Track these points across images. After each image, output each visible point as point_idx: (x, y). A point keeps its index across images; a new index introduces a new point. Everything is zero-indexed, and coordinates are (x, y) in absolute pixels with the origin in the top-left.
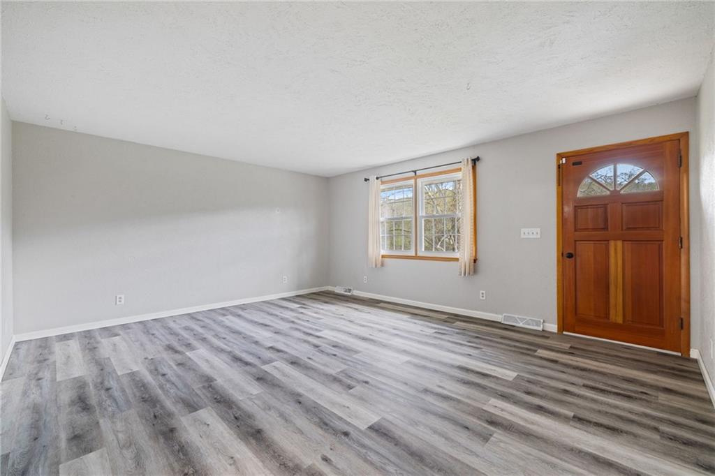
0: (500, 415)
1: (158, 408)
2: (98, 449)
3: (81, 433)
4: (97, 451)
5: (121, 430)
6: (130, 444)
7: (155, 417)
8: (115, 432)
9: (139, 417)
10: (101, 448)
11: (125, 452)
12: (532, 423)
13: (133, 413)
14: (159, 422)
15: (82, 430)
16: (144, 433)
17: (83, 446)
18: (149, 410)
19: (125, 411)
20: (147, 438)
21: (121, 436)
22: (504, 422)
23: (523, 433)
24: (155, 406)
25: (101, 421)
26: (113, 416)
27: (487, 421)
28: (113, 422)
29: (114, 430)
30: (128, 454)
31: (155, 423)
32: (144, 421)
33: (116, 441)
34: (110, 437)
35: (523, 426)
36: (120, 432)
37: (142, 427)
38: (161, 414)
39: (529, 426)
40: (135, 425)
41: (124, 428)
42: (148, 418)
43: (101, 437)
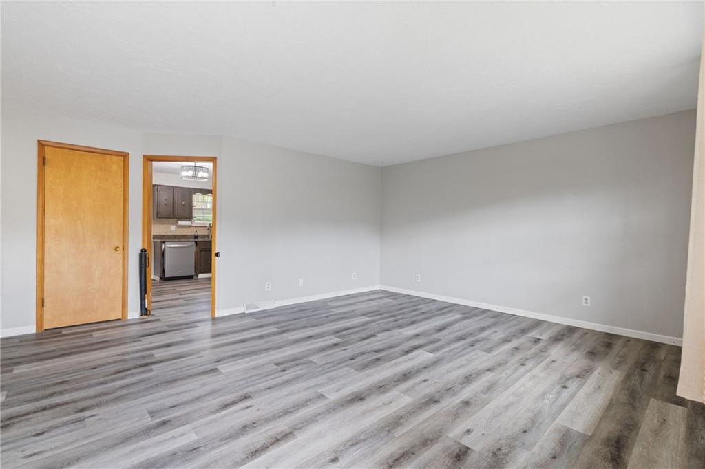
0: (168, 433)
12: (133, 451)
22: (156, 431)
23: (131, 437)
27: (169, 421)
35: (138, 442)
39: (134, 446)
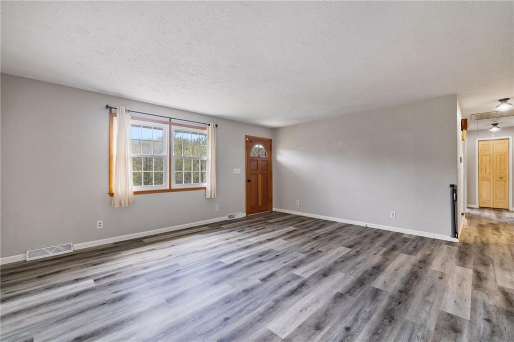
1: (393, 306)
2: (444, 312)
3: (451, 331)
4: (445, 311)
5: (425, 312)
6: (426, 302)
7: (400, 303)
8: (429, 313)
9: (408, 311)
10: (442, 311)
11: (432, 301)
13: (409, 316)
14: (401, 299)
15: (449, 334)
16: (415, 300)
17: (452, 321)
18: (398, 309)
19: (412, 323)
20: (416, 298)
21: (428, 310)
24: (392, 309)
25: (433, 329)
26: (422, 326)
28: (426, 321)
29: (429, 315)
30: (430, 299)
31: (404, 301)
32: (408, 306)
33: (432, 309)
34: (434, 313)
36: (426, 311)
37: (413, 303)
38: (396, 302)
40: (415, 308)
41: (422, 312)
42: (404, 305)
43: (439, 317)
